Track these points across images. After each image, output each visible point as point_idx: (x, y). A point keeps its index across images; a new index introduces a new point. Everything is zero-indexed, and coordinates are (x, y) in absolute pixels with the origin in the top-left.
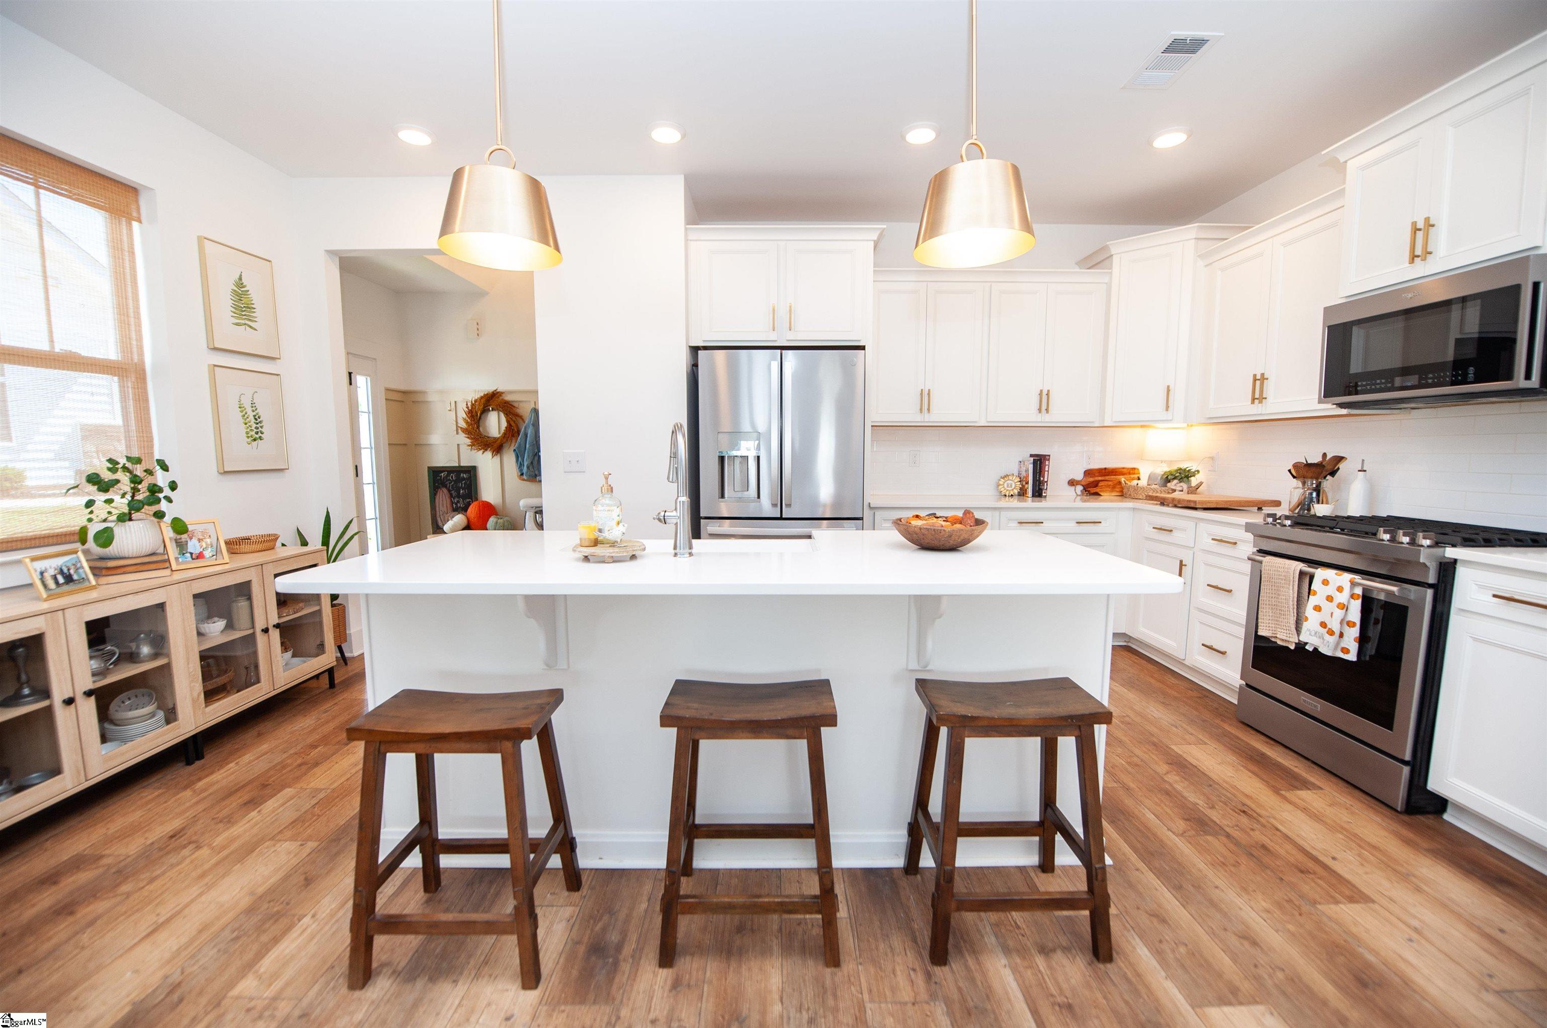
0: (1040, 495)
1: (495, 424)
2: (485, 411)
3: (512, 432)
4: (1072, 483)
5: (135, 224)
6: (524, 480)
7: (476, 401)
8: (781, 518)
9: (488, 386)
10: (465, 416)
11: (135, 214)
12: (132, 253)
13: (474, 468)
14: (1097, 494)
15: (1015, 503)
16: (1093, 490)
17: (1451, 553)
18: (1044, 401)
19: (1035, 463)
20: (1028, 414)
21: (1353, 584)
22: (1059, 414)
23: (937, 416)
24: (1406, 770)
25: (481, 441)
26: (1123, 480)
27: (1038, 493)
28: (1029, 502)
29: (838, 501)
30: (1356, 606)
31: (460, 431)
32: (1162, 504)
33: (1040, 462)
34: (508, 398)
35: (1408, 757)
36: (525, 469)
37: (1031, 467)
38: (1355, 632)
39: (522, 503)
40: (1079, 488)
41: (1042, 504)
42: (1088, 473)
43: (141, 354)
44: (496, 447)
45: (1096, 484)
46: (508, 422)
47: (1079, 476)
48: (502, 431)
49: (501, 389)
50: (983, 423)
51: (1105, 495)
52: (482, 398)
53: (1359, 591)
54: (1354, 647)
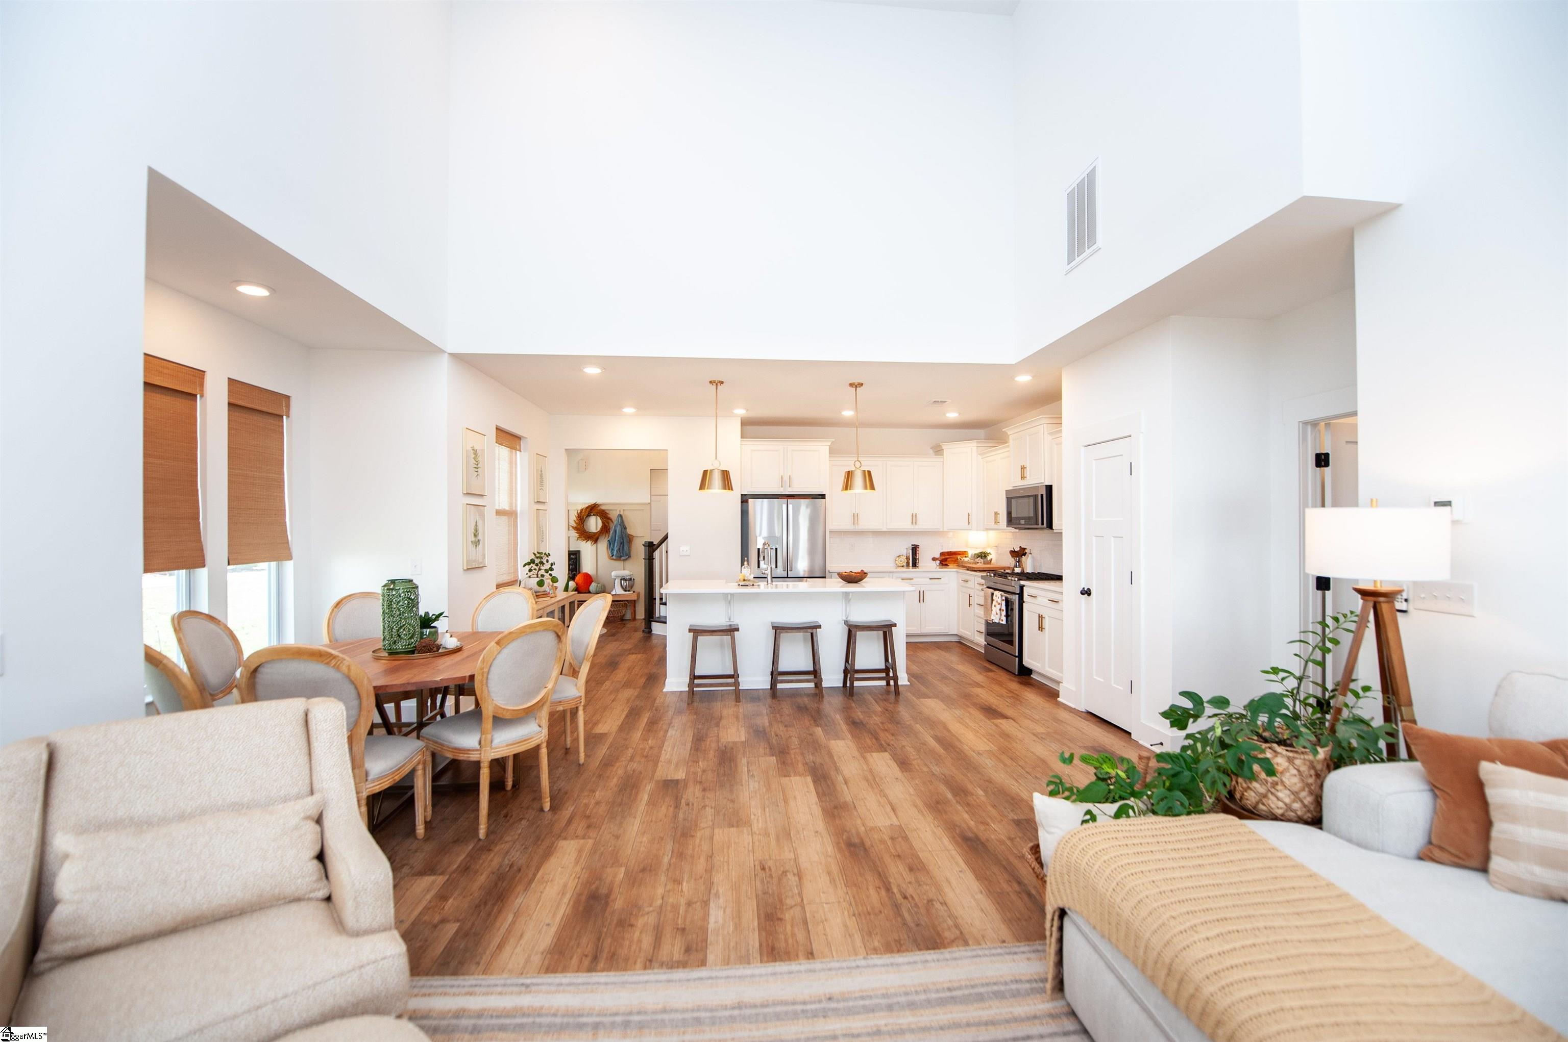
0: (915, 566)
1: (594, 524)
2: (589, 515)
3: (605, 529)
4: (934, 559)
5: (518, 452)
6: (613, 559)
7: (582, 510)
8: (787, 577)
9: (590, 501)
10: (575, 519)
11: (518, 447)
12: (516, 464)
13: (579, 552)
14: (947, 565)
15: (904, 569)
16: (944, 563)
17: (1022, 582)
18: (914, 518)
19: (912, 549)
20: (906, 525)
21: (1002, 596)
22: (922, 525)
23: (863, 525)
24: (1017, 659)
25: (585, 535)
26: (959, 557)
27: (915, 565)
28: (911, 569)
29: (811, 569)
30: (1004, 603)
31: (571, 528)
32: (968, 570)
33: (915, 549)
34: (603, 508)
35: (1017, 655)
36: (615, 553)
37: (911, 551)
38: (1004, 613)
39: (613, 574)
40: (938, 562)
41: (917, 570)
42: (942, 554)
43: (516, 506)
44: (594, 538)
45: (946, 560)
46: (603, 523)
47: (938, 556)
48: (599, 530)
49: (599, 502)
50: (885, 530)
51: (951, 565)
52: (587, 508)
53: (1004, 598)
54: (1004, 619)
